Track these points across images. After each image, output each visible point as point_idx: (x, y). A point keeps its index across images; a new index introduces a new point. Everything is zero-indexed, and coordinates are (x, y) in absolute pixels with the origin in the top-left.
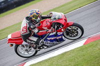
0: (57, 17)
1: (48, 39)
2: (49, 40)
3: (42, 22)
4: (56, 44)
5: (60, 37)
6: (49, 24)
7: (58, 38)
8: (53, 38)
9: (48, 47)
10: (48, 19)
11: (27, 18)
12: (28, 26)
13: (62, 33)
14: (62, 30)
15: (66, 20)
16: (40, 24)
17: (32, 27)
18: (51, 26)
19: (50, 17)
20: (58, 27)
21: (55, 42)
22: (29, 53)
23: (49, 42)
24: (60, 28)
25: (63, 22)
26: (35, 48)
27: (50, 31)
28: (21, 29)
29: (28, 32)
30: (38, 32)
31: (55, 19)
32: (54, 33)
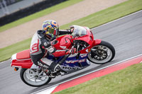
0: (80, 33)
1: (67, 62)
2: (67, 64)
3: (60, 39)
4: (78, 70)
5: (83, 60)
6: (68, 41)
7: (80, 61)
8: (73, 62)
9: (66, 73)
10: (67, 35)
11: (40, 32)
12: (40, 42)
13: (86, 55)
14: (87, 51)
15: (92, 37)
16: (56, 41)
17: (45, 44)
18: (72, 44)
19: (71, 33)
20: (81, 47)
21: (76, 67)
22: (37, 80)
23: (68, 66)
24: (83, 48)
25: (87, 40)
26: (48, 74)
27: (70, 51)
28: (31, 47)
29: (40, 52)
30: (54, 52)
31: (77, 35)
32: (76, 54)
